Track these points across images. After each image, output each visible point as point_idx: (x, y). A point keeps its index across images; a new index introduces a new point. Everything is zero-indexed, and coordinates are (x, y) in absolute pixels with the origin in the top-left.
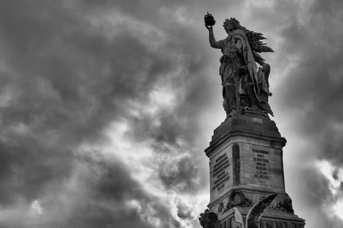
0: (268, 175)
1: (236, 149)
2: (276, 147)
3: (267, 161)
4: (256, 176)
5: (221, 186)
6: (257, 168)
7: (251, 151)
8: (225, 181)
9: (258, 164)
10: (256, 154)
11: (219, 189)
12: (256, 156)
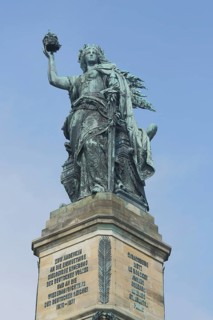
0: (146, 300)
1: (105, 245)
2: (158, 258)
3: (145, 277)
4: (131, 296)
5: (66, 301)
6: (133, 284)
7: (126, 255)
8: (77, 293)
9: (134, 278)
10: (132, 263)
11: (58, 307)
12: (132, 266)
